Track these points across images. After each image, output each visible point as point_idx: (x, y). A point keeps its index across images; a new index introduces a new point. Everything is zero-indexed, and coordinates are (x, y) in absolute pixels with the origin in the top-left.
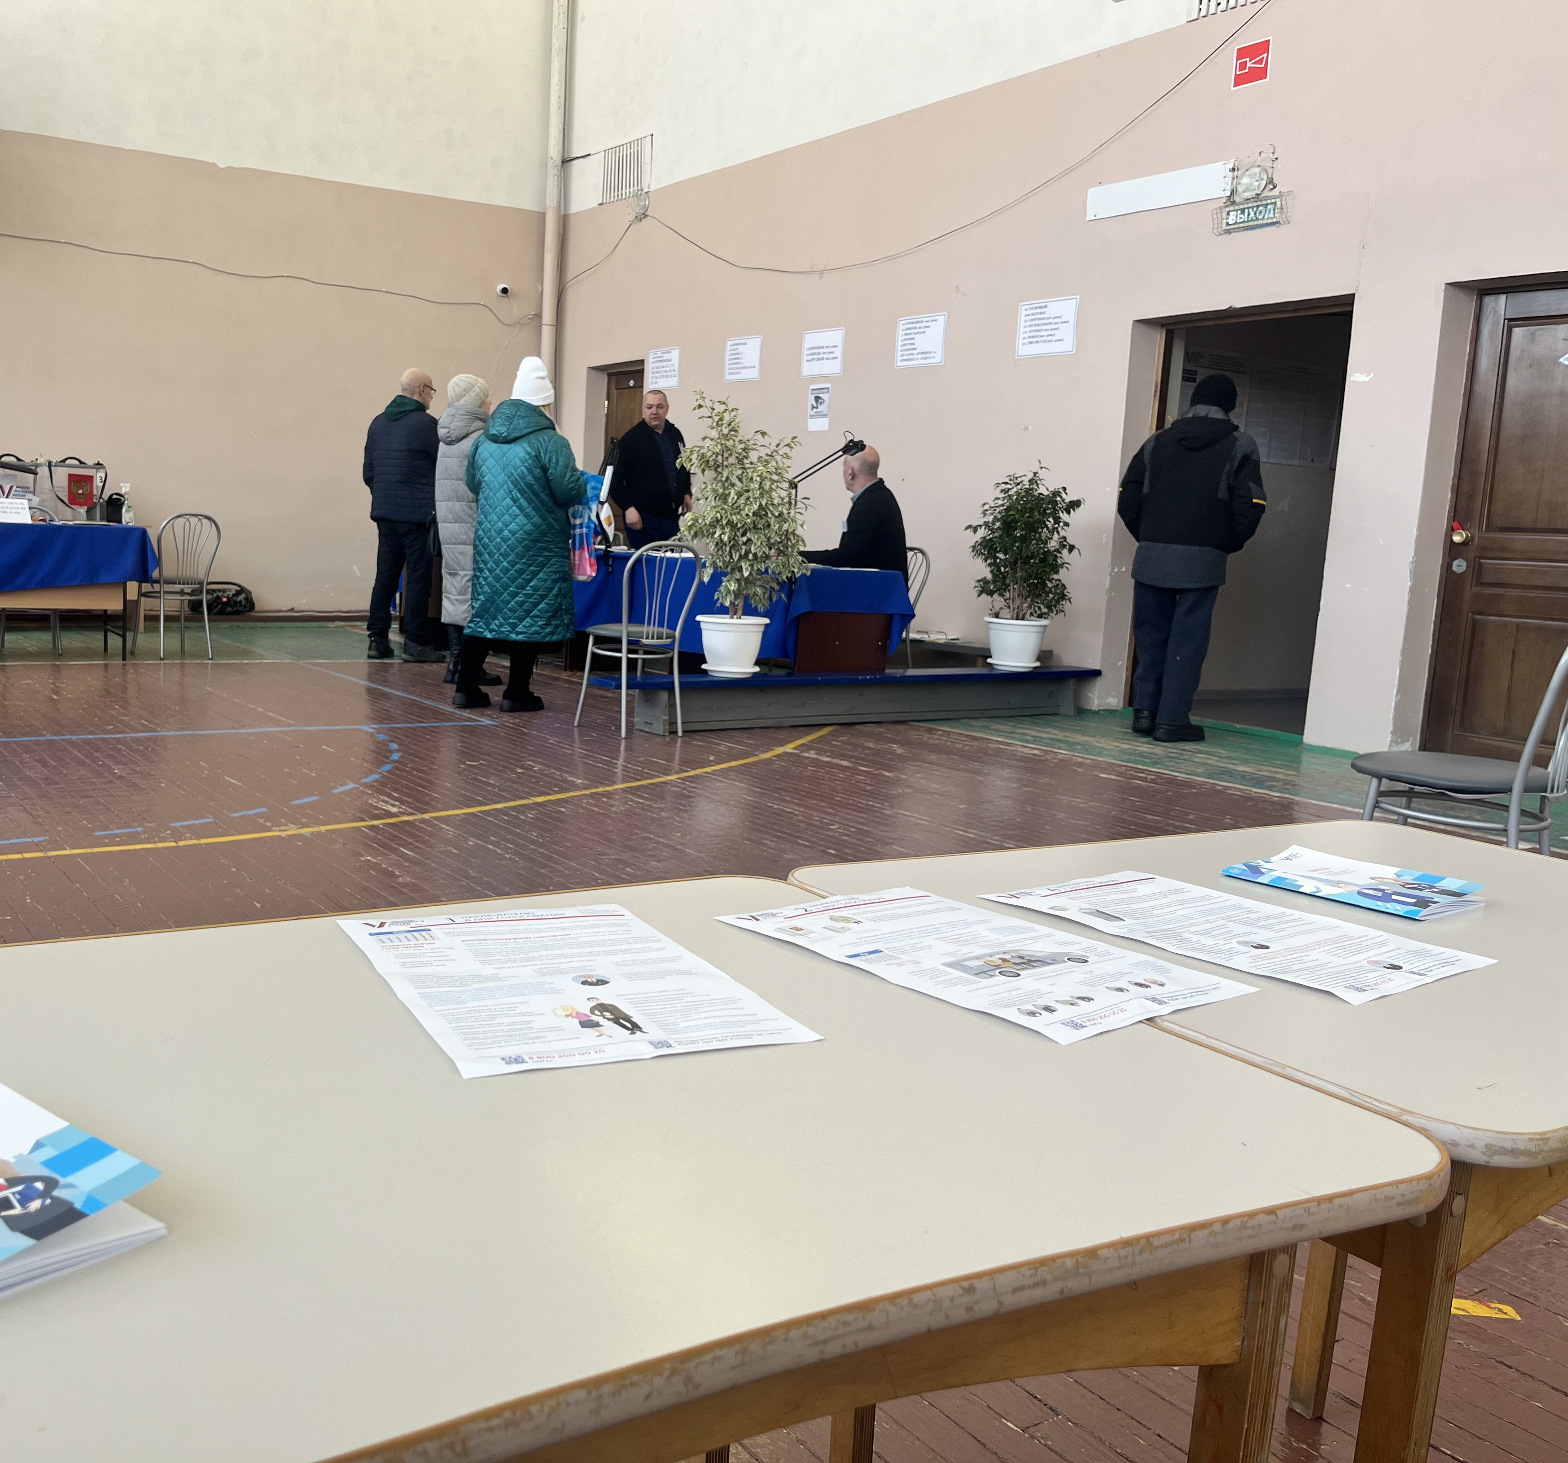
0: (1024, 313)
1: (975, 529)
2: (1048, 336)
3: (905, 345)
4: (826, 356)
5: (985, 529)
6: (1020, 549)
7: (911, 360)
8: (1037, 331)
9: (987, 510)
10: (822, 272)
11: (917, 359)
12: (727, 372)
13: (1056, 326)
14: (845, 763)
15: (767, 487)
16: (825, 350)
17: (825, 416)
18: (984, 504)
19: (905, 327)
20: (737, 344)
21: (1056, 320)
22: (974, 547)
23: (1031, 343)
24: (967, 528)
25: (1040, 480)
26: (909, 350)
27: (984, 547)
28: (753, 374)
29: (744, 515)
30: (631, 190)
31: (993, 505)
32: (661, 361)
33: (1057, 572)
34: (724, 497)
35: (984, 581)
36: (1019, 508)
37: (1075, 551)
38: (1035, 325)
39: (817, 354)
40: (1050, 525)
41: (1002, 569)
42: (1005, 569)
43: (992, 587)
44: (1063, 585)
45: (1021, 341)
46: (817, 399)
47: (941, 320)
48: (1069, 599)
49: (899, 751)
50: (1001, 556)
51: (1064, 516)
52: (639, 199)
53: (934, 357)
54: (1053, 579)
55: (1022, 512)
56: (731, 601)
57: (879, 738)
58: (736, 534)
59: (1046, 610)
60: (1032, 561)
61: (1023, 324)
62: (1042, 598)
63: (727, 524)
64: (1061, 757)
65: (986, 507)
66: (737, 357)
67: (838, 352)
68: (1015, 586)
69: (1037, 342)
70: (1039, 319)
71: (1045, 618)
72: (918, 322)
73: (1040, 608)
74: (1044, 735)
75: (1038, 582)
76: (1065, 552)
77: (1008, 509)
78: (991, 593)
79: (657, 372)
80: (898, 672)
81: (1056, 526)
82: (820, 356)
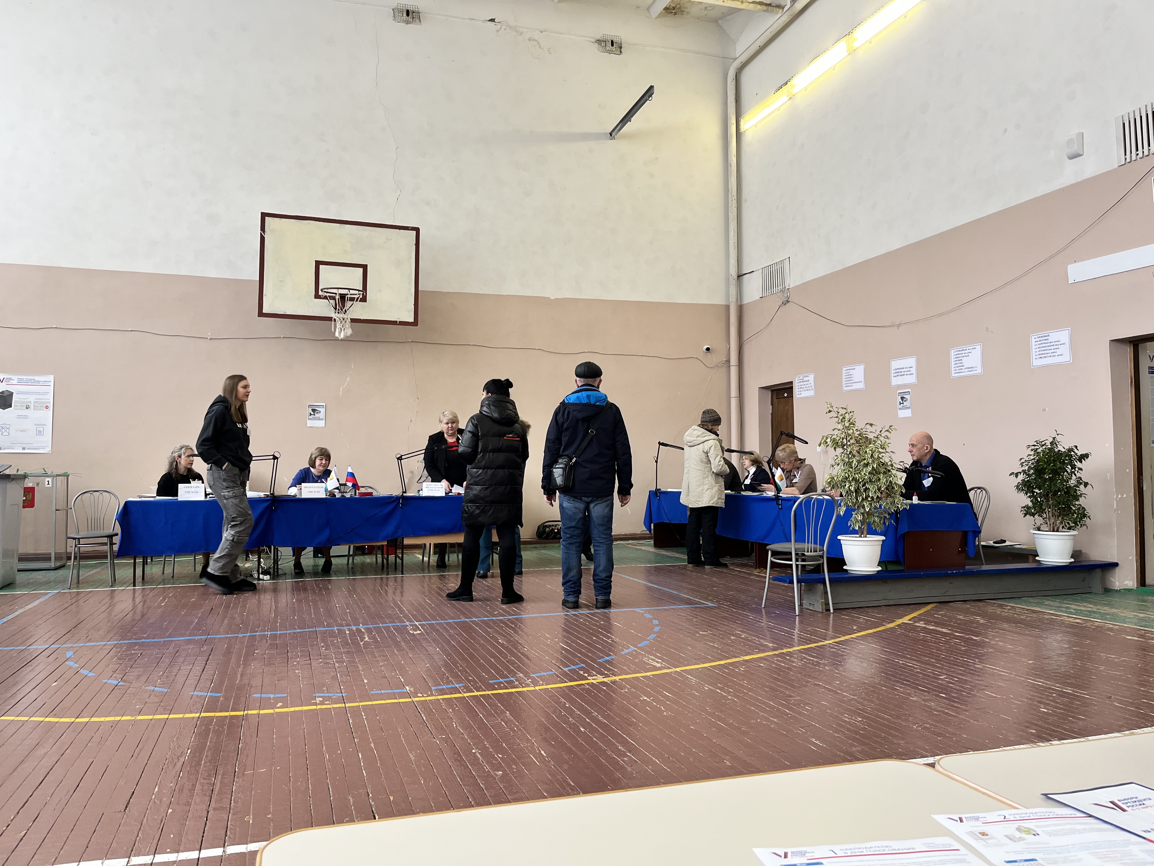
0: (1034, 340)
1: (1017, 475)
2: (1052, 353)
3: (956, 364)
4: (905, 373)
5: (1023, 474)
6: (1050, 486)
7: (961, 372)
8: (1044, 350)
9: (1023, 463)
10: (899, 326)
11: (965, 372)
12: (844, 385)
13: (1057, 347)
14: (944, 630)
15: (876, 457)
16: (905, 370)
17: (909, 408)
18: (1021, 459)
19: (955, 354)
20: (849, 370)
21: (1057, 343)
22: (1017, 487)
23: (1041, 358)
24: (1011, 475)
25: (1058, 442)
26: (960, 366)
27: (1025, 486)
28: (861, 386)
29: (863, 474)
30: (779, 288)
31: (1027, 460)
32: (803, 382)
33: (1078, 500)
34: (850, 464)
35: (1027, 507)
36: (1046, 460)
37: (1089, 486)
38: (1042, 347)
39: (899, 372)
40: (1068, 470)
41: (1039, 499)
42: (1041, 499)
43: (1033, 511)
44: (1083, 508)
45: (1034, 357)
46: (902, 398)
47: (979, 348)
48: (1089, 517)
49: (982, 621)
50: (1037, 491)
51: (1078, 464)
52: (783, 293)
53: (976, 370)
54: (1075, 504)
55: (1048, 463)
56: (859, 526)
57: (967, 612)
58: (858, 485)
59: (1073, 525)
60: (1059, 493)
61: (1034, 347)
62: (1070, 517)
63: (852, 480)
64: (1097, 624)
65: (1023, 461)
66: (849, 376)
67: (913, 371)
68: (1049, 510)
69: (1045, 357)
70: (1045, 343)
71: (1073, 530)
72: (963, 350)
73: (1068, 523)
74: (1083, 609)
75: (1065, 507)
76: (1082, 487)
77: (1038, 461)
78: (1033, 515)
79: (801, 388)
80: (974, 568)
81: (1073, 470)
82: (903, 373)
